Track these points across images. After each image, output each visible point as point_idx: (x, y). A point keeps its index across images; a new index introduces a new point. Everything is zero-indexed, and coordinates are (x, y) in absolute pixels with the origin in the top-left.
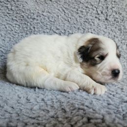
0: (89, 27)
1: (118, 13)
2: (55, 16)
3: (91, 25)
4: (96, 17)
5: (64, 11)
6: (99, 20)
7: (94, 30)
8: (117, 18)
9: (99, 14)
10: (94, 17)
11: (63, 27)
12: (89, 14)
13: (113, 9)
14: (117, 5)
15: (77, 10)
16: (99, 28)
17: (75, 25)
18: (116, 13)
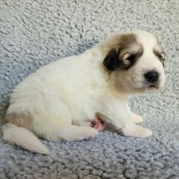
0: (56, 46)
1: (98, 28)
2: (10, 25)
3: (58, 43)
4: (67, 33)
5: (23, 20)
6: (71, 37)
7: (62, 51)
8: (97, 37)
9: (71, 28)
10: (64, 32)
11: (19, 43)
12: (57, 28)
13: (93, 22)
14: (99, 18)
15: (42, 21)
16: (70, 49)
17: (35, 43)
18: (97, 29)
